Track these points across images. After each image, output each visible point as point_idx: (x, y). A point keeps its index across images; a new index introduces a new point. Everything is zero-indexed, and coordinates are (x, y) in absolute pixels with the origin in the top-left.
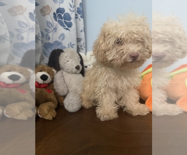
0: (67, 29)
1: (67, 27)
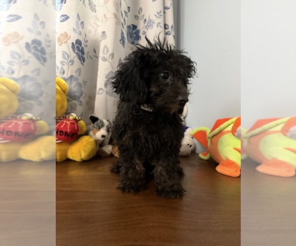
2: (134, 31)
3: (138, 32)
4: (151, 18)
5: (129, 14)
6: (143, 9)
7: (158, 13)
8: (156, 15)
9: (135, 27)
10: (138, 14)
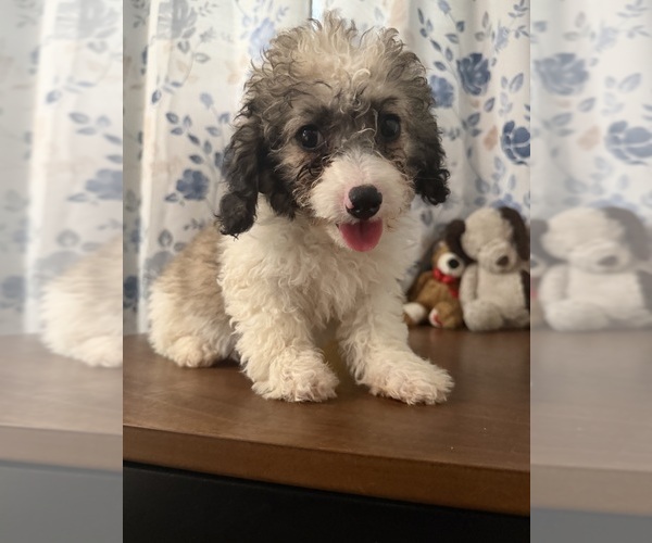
0: (521, 163)
1: (519, 158)
2: (478, 66)
3: (486, 64)
4: (502, 26)
5: (462, 36)
6: (489, 13)
7: (516, 7)
8: (512, 15)
9: (477, 57)
10: (480, 29)
